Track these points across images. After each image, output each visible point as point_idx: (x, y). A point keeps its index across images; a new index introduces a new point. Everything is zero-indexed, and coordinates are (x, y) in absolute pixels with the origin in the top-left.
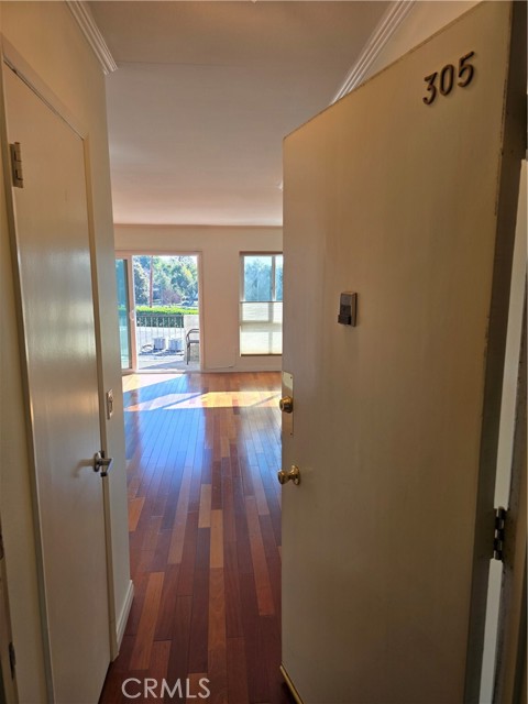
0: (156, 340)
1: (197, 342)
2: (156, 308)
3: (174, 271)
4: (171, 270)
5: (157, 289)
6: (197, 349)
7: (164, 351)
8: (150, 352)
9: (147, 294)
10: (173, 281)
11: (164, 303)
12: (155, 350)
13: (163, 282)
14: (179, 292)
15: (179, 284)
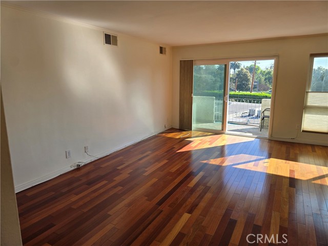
0: (250, 110)
1: (268, 117)
2: (253, 93)
3: (267, 74)
4: (265, 73)
5: (256, 84)
6: (268, 122)
7: (254, 116)
8: (246, 116)
9: (250, 86)
10: (265, 79)
11: (259, 91)
12: (249, 115)
13: (260, 80)
14: (268, 85)
15: (269, 81)
